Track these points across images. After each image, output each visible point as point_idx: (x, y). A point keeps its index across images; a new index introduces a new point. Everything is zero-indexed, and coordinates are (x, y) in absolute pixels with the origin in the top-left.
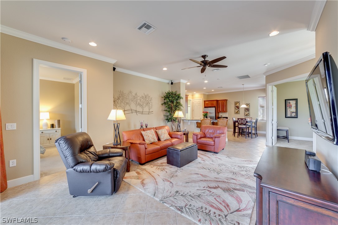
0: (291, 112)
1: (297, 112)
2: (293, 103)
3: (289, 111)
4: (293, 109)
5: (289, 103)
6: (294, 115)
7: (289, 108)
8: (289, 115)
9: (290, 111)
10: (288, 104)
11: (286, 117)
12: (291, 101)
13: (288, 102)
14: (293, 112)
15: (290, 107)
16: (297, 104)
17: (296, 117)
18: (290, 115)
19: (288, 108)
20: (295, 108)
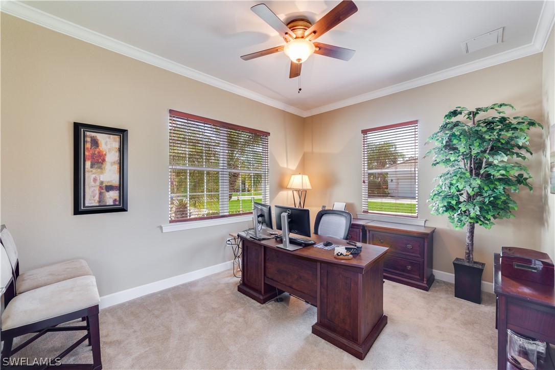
0: (101, 188)
1: (122, 188)
2: (108, 144)
3: (93, 179)
4: (110, 175)
5: (95, 143)
6: (111, 197)
7: (92, 167)
8: (91, 200)
9: (95, 180)
10: (88, 145)
11: (77, 211)
12: (101, 137)
13: (88, 139)
14: (109, 188)
15: (99, 161)
16: (122, 150)
17: (121, 207)
18: (97, 198)
19: (88, 164)
20: (116, 167)
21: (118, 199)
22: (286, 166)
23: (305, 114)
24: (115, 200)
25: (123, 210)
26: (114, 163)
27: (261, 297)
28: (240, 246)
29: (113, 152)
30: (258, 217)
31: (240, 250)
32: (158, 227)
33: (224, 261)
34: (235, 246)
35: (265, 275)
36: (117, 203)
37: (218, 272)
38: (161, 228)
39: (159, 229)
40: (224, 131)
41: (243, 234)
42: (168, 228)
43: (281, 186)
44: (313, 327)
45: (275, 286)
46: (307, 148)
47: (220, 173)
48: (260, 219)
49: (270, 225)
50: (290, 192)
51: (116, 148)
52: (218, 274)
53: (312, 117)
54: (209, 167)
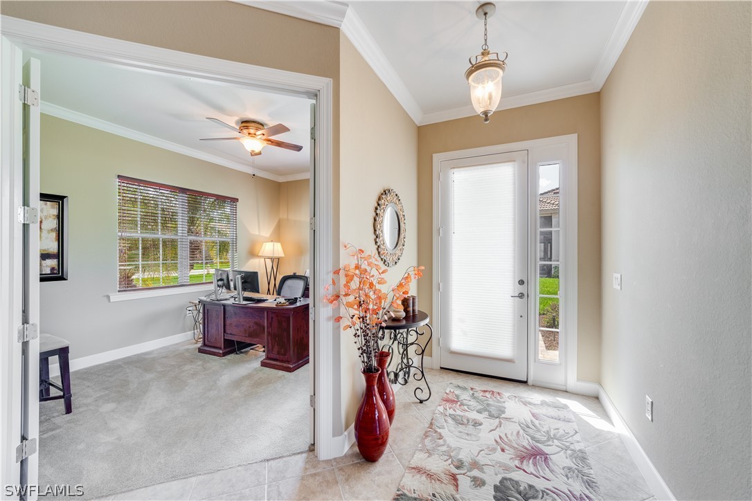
2: (45, 212)
4: (48, 243)
6: (49, 266)
14: (48, 256)
16: (61, 217)
17: (59, 276)
20: (54, 235)
21: (57, 267)
22: (257, 233)
23: (281, 179)
24: (53, 269)
25: (62, 278)
26: (52, 230)
27: (221, 352)
28: (201, 311)
29: (51, 219)
30: (218, 281)
31: (201, 315)
32: (105, 296)
33: (184, 331)
34: (195, 312)
35: (225, 332)
36: (55, 272)
37: (177, 342)
38: (108, 297)
39: (105, 299)
40: (184, 197)
41: (204, 298)
42: (117, 297)
43: (252, 254)
44: (261, 362)
45: (233, 339)
46: (283, 215)
47: (179, 240)
48: (220, 283)
49: (228, 287)
50: (262, 260)
51: (54, 215)
52: (177, 344)
53: (288, 183)
54: (165, 234)
